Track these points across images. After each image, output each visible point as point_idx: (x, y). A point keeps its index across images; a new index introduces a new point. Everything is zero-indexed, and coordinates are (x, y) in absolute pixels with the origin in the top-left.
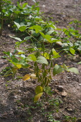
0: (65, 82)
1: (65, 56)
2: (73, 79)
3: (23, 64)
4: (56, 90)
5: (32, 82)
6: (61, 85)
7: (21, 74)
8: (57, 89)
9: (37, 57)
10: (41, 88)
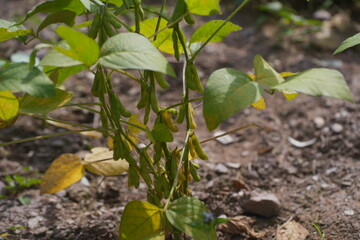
0: (283, 173)
1: (269, 32)
2: (331, 145)
3: (28, 88)
4: (241, 221)
5: (99, 197)
6: (265, 188)
7: (31, 161)
8: (246, 213)
9: (102, 41)
10: (151, 210)
